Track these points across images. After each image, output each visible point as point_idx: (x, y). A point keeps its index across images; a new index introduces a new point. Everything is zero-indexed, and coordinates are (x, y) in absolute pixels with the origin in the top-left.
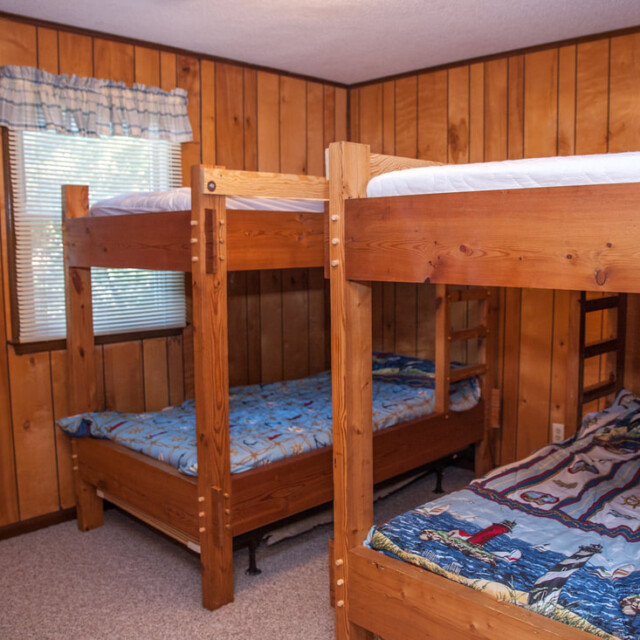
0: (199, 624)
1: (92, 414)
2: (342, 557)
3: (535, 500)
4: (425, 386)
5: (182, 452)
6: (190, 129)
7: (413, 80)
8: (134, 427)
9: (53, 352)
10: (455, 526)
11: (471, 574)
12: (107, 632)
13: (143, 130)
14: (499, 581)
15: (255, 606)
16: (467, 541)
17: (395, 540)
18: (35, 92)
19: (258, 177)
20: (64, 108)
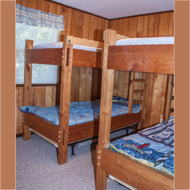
0: (56, 168)
1: (30, 106)
2: (100, 150)
3: (156, 138)
4: (125, 106)
5: (55, 118)
6: (64, 27)
7: (128, 19)
8: (42, 111)
9: (19, 88)
10: (133, 143)
11: (138, 157)
12: (29, 169)
13: (50, 26)
14: (146, 159)
15: (73, 164)
16: (137, 148)
17: (116, 146)
18: (20, 12)
19: (83, 40)
20: (28, 17)
